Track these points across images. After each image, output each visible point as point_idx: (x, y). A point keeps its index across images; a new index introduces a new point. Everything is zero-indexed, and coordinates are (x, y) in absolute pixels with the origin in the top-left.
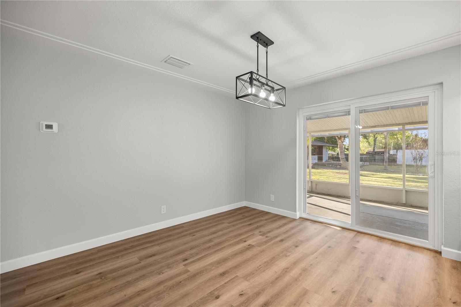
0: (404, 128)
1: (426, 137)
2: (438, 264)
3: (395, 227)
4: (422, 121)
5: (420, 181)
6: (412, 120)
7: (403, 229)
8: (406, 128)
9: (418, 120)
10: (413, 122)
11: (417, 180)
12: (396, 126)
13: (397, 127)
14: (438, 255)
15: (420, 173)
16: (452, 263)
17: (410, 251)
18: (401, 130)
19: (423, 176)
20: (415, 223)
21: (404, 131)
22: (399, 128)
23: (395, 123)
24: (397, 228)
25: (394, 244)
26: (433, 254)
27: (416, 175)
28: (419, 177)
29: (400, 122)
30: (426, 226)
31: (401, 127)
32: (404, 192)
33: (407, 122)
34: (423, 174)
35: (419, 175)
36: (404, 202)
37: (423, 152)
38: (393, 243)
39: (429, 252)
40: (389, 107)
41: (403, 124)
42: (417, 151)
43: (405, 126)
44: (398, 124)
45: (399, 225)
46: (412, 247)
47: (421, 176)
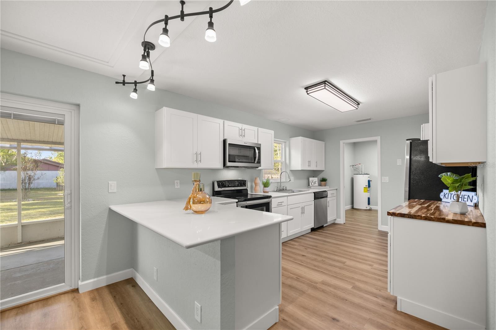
0: (19, 145)
1: (36, 157)
2: (79, 306)
3: (13, 283)
4: (43, 140)
5: (31, 207)
6: (31, 137)
7: (26, 280)
8: (22, 146)
9: (38, 139)
10: (31, 140)
11: (27, 207)
12: (8, 141)
13: (9, 143)
14: (75, 294)
15: (30, 198)
16: (90, 295)
17: (46, 308)
18: (16, 148)
19: (33, 202)
20: (39, 264)
21: (19, 148)
22: (10, 145)
23: (7, 138)
24: (16, 282)
25: (21, 311)
26: (70, 296)
27: (25, 201)
28: (29, 203)
29: (14, 137)
30: (52, 263)
31: (15, 144)
32: (20, 228)
33: (24, 138)
34: (34, 199)
35: (29, 201)
36: (20, 240)
37: (33, 174)
38: (19, 311)
39: (66, 295)
40: (10, 114)
41: (19, 141)
42: (26, 173)
43: (22, 144)
44: (10, 139)
45: (20, 277)
46: (46, 301)
47: (31, 202)
